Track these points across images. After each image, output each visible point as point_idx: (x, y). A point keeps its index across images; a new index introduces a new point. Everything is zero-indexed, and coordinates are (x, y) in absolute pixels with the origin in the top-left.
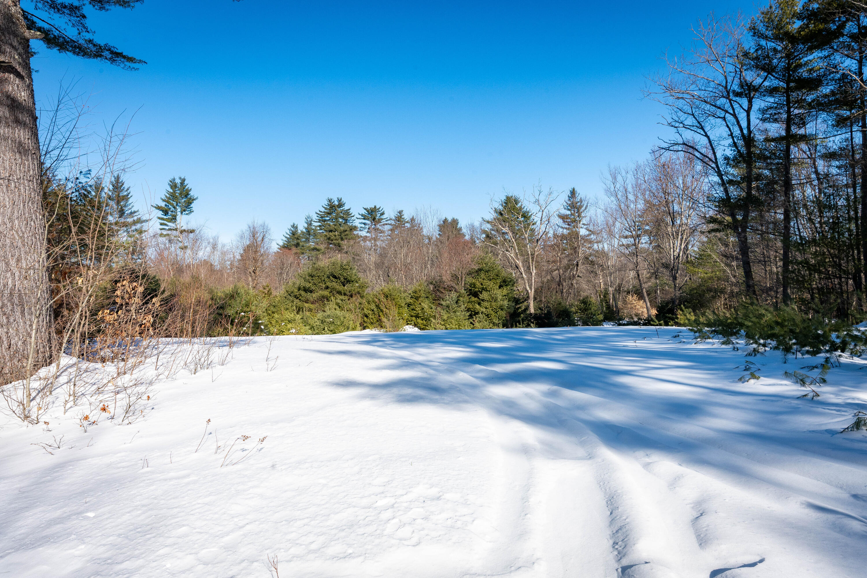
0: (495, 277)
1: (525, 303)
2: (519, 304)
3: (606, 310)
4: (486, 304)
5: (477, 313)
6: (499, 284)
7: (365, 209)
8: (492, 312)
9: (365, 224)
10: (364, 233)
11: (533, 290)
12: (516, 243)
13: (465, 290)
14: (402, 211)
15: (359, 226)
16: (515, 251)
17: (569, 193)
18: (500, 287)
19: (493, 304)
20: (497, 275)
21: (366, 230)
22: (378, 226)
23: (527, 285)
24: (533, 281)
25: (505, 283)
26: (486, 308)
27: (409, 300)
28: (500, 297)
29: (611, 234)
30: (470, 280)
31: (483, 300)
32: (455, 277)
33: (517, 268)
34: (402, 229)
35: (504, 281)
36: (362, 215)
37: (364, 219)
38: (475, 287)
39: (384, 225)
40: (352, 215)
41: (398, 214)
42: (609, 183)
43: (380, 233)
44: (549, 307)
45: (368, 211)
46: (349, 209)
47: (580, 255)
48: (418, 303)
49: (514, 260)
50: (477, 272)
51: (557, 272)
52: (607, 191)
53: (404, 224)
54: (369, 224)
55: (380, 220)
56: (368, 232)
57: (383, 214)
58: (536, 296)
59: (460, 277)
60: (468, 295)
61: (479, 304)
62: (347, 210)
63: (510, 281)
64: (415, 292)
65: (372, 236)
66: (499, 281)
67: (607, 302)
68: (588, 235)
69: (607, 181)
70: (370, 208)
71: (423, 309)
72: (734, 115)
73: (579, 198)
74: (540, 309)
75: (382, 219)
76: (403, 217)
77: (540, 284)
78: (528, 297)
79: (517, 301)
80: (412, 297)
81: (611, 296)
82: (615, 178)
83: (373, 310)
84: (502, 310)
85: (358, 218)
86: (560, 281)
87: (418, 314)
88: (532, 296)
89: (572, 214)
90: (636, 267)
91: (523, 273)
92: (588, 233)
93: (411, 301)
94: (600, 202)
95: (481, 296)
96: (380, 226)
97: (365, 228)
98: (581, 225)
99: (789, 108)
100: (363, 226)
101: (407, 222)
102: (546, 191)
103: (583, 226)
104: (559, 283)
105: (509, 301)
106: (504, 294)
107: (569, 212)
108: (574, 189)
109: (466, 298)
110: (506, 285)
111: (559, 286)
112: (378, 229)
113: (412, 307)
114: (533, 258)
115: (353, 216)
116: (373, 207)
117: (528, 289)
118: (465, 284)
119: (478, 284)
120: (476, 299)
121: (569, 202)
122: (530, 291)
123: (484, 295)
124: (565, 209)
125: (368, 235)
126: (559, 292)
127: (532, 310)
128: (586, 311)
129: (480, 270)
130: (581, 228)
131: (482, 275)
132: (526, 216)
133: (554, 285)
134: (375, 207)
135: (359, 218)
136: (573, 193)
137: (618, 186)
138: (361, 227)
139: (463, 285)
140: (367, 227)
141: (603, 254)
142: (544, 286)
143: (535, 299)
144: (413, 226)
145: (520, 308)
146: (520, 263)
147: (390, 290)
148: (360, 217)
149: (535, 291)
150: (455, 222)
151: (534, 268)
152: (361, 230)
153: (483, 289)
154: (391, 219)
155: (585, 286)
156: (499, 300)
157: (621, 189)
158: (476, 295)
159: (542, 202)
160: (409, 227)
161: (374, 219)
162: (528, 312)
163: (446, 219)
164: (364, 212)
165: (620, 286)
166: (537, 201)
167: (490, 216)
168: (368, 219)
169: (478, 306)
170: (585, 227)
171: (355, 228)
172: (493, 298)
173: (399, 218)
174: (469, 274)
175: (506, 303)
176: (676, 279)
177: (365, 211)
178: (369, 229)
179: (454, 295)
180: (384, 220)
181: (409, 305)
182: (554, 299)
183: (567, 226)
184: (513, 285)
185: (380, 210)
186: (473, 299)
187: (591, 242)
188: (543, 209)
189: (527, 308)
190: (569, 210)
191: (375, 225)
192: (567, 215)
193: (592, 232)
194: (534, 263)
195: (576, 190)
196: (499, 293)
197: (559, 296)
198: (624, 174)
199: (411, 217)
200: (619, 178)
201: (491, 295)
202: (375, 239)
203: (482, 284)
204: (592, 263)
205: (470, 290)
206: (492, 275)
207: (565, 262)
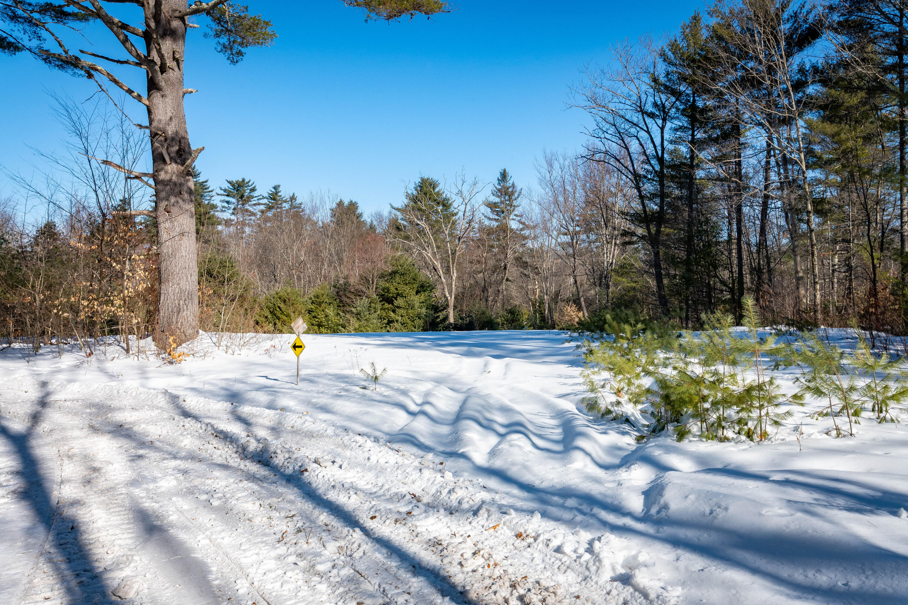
0: (412, 281)
1: (444, 312)
2: (438, 313)
3: (540, 323)
4: (402, 311)
5: (392, 322)
6: (415, 290)
7: (229, 182)
8: (408, 321)
9: (228, 202)
10: (227, 215)
11: (453, 297)
12: (434, 238)
13: (377, 295)
14: (279, 186)
15: (219, 204)
16: (433, 250)
17: (498, 175)
18: (417, 292)
19: (410, 311)
20: (414, 279)
21: (231, 211)
22: (247, 207)
23: (446, 290)
24: (454, 286)
25: (423, 288)
26: (402, 316)
27: (310, 306)
28: (417, 305)
29: (547, 231)
30: (383, 284)
31: (399, 307)
32: (365, 280)
33: (436, 270)
34: (279, 210)
35: (422, 286)
36: (225, 190)
37: (228, 196)
38: (388, 291)
39: (255, 205)
40: (210, 189)
41: (273, 190)
42: (544, 170)
43: (250, 216)
44: (471, 316)
45: (233, 186)
46: (206, 182)
47: (508, 256)
48: (321, 309)
49: (431, 260)
50: (390, 274)
51: (481, 275)
52: (541, 181)
53: (281, 204)
54: (234, 203)
55: (250, 198)
56: (233, 214)
57: (253, 190)
58: (456, 305)
59: (370, 280)
60: (380, 301)
61: (394, 311)
62: (203, 182)
63: (429, 286)
64: (317, 297)
65: (237, 219)
66: (415, 286)
67: (542, 314)
68: (522, 230)
69: (541, 169)
70: (237, 182)
71: (326, 316)
72: (648, 132)
73: (511, 182)
74: (461, 318)
75: (253, 197)
76: (279, 194)
77: (460, 290)
78: (447, 305)
79: (436, 309)
80: (313, 303)
81: (547, 305)
82: (551, 165)
83: (266, 317)
84: (419, 318)
85: (218, 195)
86: (485, 286)
87: (321, 322)
88: (452, 304)
89: (502, 202)
90: (574, 272)
91: (442, 276)
92: (521, 226)
93: (313, 307)
94: (533, 193)
95: (396, 303)
96: (249, 205)
97: (229, 208)
98: (512, 217)
99: (693, 132)
100: (226, 205)
101: (285, 201)
102: (470, 180)
103: (514, 217)
104: (484, 289)
105: (427, 308)
106: (422, 300)
107: (497, 200)
108: (505, 170)
109: (379, 306)
110: (424, 291)
111: (483, 292)
112: (247, 210)
113: (313, 314)
114: (453, 259)
115: (212, 191)
116: (241, 180)
117: (448, 295)
118: (376, 288)
119: (392, 289)
120: (390, 306)
121: (499, 187)
122: (449, 298)
123: (400, 302)
124: (494, 195)
125: (233, 217)
126: (484, 300)
127: (452, 320)
128: (513, 322)
129: (394, 273)
130: (513, 219)
131: (398, 279)
132: (446, 204)
133: (478, 292)
134: (243, 180)
135: (221, 195)
136: (504, 176)
137: (554, 174)
138: (223, 207)
139: (374, 289)
140: (232, 206)
141: (539, 254)
142: (466, 292)
143: (455, 307)
144: (292, 207)
145: (438, 317)
146: (438, 265)
147: (288, 294)
148: (222, 192)
149: (455, 298)
150: (353, 206)
151: (455, 271)
152: (222, 211)
153: (398, 294)
154: (264, 198)
155: (514, 293)
156: (416, 307)
157: (559, 178)
158: (390, 301)
159: (465, 193)
160: (287, 208)
161: (242, 197)
162: (447, 322)
163: (341, 201)
164: (227, 186)
165: (557, 294)
166: (460, 193)
167: (401, 201)
168: (234, 197)
169: (392, 313)
170: (519, 218)
171: (214, 207)
172: (409, 305)
173: (274, 196)
174: (382, 276)
175: (424, 310)
176: (609, 288)
177: (229, 185)
178: (234, 209)
179: (365, 301)
180: (256, 199)
181: (310, 312)
182: (478, 306)
183: (497, 217)
184: (431, 291)
185: (250, 184)
186: (387, 305)
187: (525, 238)
188: (466, 201)
189: (446, 318)
190: (499, 197)
191: (243, 204)
192: (495, 203)
193: (526, 226)
194: (455, 265)
195: (507, 171)
196: (417, 300)
197: (483, 304)
198: (561, 161)
199: (291, 195)
200: (556, 165)
201: (407, 302)
202: (243, 224)
203: (396, 289)
204: (525, 265)
205: (383, 295)
206: (408, 279)
207: (491, 263)
